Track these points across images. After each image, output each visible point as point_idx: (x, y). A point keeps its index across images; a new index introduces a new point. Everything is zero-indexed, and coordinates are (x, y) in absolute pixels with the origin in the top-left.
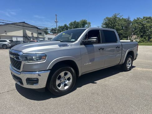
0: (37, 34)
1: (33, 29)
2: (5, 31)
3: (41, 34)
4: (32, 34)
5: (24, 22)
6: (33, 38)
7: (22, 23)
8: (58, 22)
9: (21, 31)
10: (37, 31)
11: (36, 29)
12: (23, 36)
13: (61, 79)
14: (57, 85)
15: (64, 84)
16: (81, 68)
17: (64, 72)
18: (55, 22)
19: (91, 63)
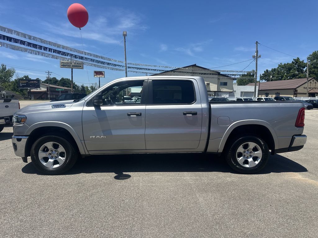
0: (216, 86)
1: (212, 76)
3: (225, 84)
4: (208, 85)
5: (195, 66)
7: (191, 68)
8: (260, 57)
10: (219, 79)
11: (217, 76)
13: (49, 152)
14: (40, 158)
15: (53, 160)
16: (83, 142)
17: (52, 143)
18: (254, 57)
19: (105, 137)
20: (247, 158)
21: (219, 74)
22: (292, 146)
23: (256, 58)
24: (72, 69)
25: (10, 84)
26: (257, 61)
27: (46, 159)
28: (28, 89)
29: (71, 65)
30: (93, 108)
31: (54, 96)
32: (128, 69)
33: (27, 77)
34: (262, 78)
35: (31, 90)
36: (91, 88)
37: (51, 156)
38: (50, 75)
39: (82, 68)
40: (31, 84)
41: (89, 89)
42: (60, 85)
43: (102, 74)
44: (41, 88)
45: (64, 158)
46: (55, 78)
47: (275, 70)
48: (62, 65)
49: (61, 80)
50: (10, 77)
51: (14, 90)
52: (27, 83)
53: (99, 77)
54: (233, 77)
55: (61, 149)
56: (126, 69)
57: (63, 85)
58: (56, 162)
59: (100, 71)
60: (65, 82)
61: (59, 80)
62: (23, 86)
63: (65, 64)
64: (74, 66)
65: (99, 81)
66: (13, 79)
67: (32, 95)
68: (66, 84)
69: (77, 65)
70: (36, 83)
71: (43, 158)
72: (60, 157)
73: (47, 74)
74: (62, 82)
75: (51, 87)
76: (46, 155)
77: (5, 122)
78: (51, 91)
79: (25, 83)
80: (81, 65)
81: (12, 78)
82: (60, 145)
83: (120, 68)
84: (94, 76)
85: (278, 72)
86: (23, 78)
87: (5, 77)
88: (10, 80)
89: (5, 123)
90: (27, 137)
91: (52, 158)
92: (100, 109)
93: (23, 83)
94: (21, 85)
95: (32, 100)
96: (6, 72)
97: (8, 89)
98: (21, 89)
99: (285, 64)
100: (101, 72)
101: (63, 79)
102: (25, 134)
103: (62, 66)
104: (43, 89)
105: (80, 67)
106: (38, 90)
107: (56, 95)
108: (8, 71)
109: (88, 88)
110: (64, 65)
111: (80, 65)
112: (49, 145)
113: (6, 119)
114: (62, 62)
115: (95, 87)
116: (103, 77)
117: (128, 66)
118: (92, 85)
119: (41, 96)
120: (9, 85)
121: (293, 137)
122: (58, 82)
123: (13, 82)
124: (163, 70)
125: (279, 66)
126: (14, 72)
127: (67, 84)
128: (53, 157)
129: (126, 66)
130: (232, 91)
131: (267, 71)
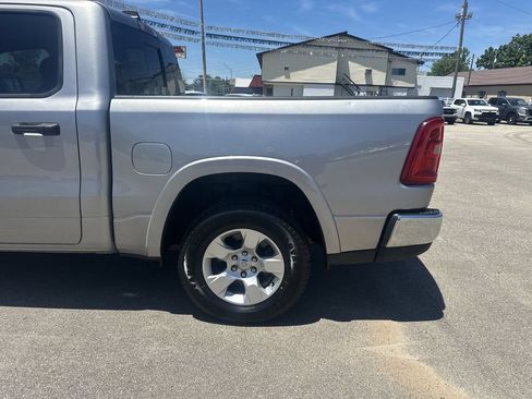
0: (384, 75)
2: (286, 69)
3: (402, 72)
4: (369, 73)
6: (371, 89)
7: (338, 39)
8: (470, 16)
9: (331, 64)
10: (390, 61)
12: (336, 84)
18: (458, 17)
20: (244, 274)
21: (390, 51)
22: (388, 246)
23: (463, 19)
26: (463, 26)
32: (207, 39)
34: (479, 64)
43: (182, 51)
47: (505, 47)
54: (418, 57)
56: (203, 38)
59: (177, 46)
85: (511, 50)
99: (525, 37)
100: (180, 47)
116: (183, 57)
117: (207, 31)
121: (390, 215)
125: (514, 39)
129: (203, 33)
130: (413, 85)
131: (491, 49)
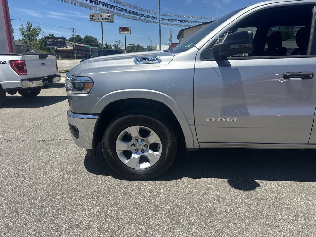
13: (133, 142)
14: (118, 153)
15: (139, 155)
16: (193, 127)
17: (138, 127)
19: (235, 120)
24: (102, 23)
25: (37, 42)
27: (127, 154)
28: (55, 48)
29: (101, 18)
30: (213, 64)
31: (80, 55)
32: (162, 22)
33: (52, 35)
35: (58, 49)
36: (114, 46)
37: (135, 148)
38: (75, 32)
39: (113, 22)
40: (58, 42)
41: (113, 47)
42: (84, 43)
43: (128, 30)
44: (67, 47)
45: (157, 153)
46: (79, 36)
48: (91, 18)
49: (85, 39)
50: (37, 36)
51: (41, 48)
52: (53, 41)
53: (124, 33)
55: (154, 138)
56: (160, 21)
57: (88, 43)
58: (143, 159)
59: (125, 27)
60: (89, 40)
61: (83, 38)
62: (50, 45)
63: (95, 17)
64: (104, 19)
65: (125, 38)
66: (40, 37)
67: (59, 54)
68: (90, 42)
69: (107, 18)
70: (62, 41)
71: (122, 152)
72: (150, 152)
73: (72, 32)
74: (86, 40)
75: (76, 46)
76: (128, 147)
77: (43, 83)
78: (77, 50)
79: (51, 42)
80: (112, 18)
81: (38, 37)
82: (152, 132)
83: (154, 21)
84: (120, 32)
86: (48, 36)
87: (32, 36)
88: (37, 39)
89: (43, 85)
90: (97, 117)
91: (136, 151)
92: (229, 65)
93: (50, 42)
94: (48, 43)
95: (60, 59)
96: (33, 30)
97: (36, 48)
98: (49, 48)
100: (127, 27)
101: (86, 37)
102: (92, 112)
103: (92, 20)
104: (69, 48)
105: (110, 20)
106: (65, 49)
107: (81, 54)
108: (34, 29)
109: (111, 46)
110: (93, 18)
111: (110, 18)
112: (133, 130)
113: (44, 80)
114: (91, 15)
115: (118, 46)
116: (129, 33)
117: (161, 17)
118: (116, 43)
119: (68, 55)
120: (37, 44)
122: (83, 41)
123: (40, 41)
124: (201, 22)
126: (40, 31)
127: (92, 42)
128: (139, 151)
129: (160, 18)
